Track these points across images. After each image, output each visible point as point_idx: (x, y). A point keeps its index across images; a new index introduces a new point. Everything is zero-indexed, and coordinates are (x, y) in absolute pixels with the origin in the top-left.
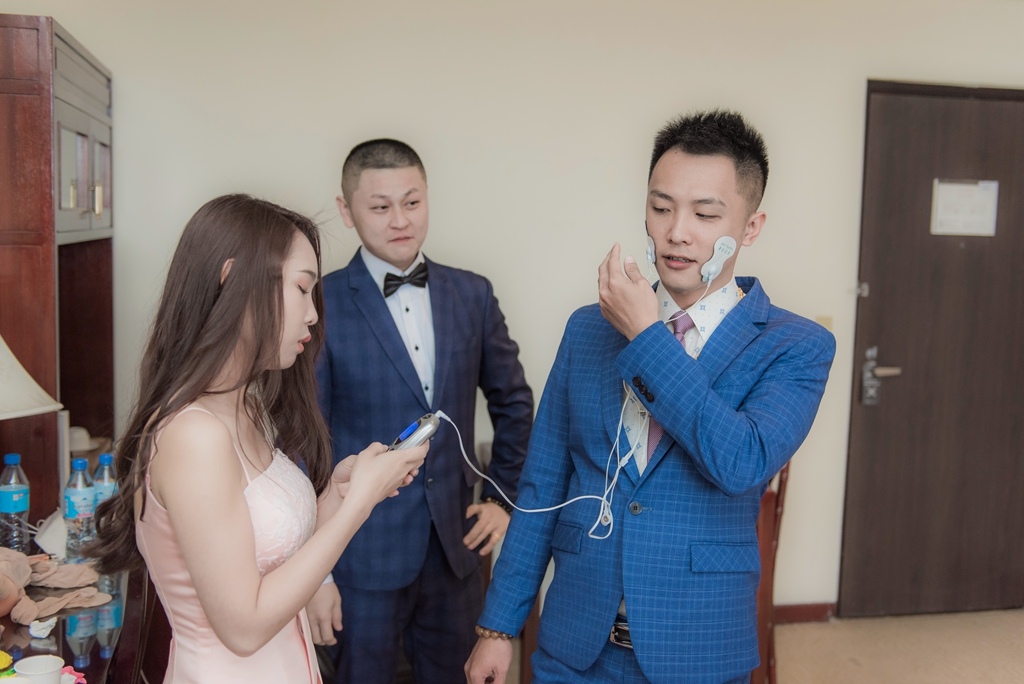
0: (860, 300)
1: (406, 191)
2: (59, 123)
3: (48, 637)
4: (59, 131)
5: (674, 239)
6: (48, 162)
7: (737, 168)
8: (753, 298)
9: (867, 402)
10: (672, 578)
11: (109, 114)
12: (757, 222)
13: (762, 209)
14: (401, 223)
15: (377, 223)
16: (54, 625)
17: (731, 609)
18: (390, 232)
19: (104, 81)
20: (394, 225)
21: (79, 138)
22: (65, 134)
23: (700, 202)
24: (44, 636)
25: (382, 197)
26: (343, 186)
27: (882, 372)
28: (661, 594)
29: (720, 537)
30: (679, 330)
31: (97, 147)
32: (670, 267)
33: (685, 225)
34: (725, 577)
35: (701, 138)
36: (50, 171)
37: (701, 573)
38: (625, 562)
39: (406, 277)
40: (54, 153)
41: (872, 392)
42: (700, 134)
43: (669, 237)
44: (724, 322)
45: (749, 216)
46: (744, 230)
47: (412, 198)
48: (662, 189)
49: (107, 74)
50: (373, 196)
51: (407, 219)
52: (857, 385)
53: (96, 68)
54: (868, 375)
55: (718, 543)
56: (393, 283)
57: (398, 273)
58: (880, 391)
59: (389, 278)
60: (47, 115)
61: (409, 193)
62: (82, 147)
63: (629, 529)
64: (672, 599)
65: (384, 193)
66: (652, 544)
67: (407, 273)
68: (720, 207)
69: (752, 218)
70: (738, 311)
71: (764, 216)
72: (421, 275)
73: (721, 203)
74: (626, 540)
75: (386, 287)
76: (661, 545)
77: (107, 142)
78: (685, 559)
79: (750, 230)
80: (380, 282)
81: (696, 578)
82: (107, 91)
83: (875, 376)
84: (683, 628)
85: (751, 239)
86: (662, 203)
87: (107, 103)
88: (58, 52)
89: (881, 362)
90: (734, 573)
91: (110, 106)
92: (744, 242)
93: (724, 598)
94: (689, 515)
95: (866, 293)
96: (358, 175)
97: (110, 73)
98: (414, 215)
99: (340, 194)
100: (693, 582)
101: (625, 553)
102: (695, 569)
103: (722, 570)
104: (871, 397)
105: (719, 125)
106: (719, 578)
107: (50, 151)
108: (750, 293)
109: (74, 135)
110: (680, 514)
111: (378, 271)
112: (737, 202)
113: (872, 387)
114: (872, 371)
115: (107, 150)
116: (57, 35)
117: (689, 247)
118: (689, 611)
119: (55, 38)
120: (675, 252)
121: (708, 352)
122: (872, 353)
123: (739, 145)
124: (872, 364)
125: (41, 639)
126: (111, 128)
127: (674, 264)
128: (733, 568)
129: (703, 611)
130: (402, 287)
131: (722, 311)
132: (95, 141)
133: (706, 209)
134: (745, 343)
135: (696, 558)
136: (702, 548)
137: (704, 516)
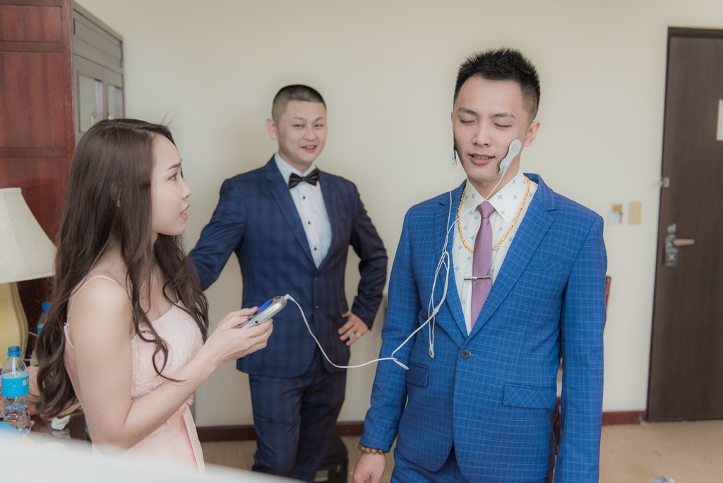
0: (662, 189)
1: (316, 117)
2: (77, 72)
3: (65, 429)
4: (78, 78)
5: (478, 143)
6: (70, 99)
7: (523, 90)
9: (669, 264)
10: (489, 408)
11: (121, 66)
12: (534, 129)
13: (537, 119)
14: (312, 137)
15: (295, 135)
16: (68, 421)
17: (530, 434)
18: (303, 141)
19: (118, 43)
20: (307, 137)
21: (96, 83)
22: (82, 79)
23: (497, 115)
24: (61, 429)
25: (301, 119)
26: (273, 112)
27: (680, 242)
28: (480, 418)
29: (527, 382)
30: (485, 216)
31: (112, 90)
32: (475, 164)
33: (485, 132)
34: (527, 411)
35: (498, 68)
36: (71, 106)
37: (510, 406)
38: (456, 393)
39: (303, 178)
40: (74, 94)
41: (672, 257)
42: (496, 65)
43: (474, 141)
45: (530, 124)
46: (526, 135)
47: (319, 122)
48: (469, 106)
49: (118, 37)
50: (295, 118)
51: (315, 135)
52: (660, 252)
53: (109, 33)
54: (669, 244)
56: (295, 179)
57: (299, 173)
58: (677, 256)
59: (293, 176)
60: (69, 66)
61: (318, 119)
62: (99, 89)
63: (460, 369)
64: (487, 423)
65: (302, 117)
66: (477, 382)
67: (305, 174)
68: (512, 119)
69: (530, 127)
70: (536, 204)
71: (539, 124)
72: (314, 177)
73: (513, 116)
74: (458, 377)
75: (291, 182)
76: (483, 383)
77: (120, 85)
78: (499, 395)
79: (529, 135)
80: (287, 179)
81: (507, 410)
82: (119, 50)
83: (674, 246)
84: (492, 443)
85: (530, 141)
86: (468, 117)
87: (120, 58)
88: (76, 22)
89: (679, 235)
90: (534, 409)
91: (122, 60)
92: (526, 144)
93: (525, 426)
94: (505, 364)
95: (667, 185)
96: (285, 105)
97: (121, 37)
98: (319, 133)
99: (270, 116)
100: (504, 413)
101: (456, 386)
102: (505, 403)
103: (525, 406)
104: (672, 261)
105: (509, 58)
106: (523, 411)
107: (71, 91)
109: (92, 81)
110: (499, 362)
111: (286, 169)
112: (523, 114)
113: (672, 254)
114: (672, 242)
115: (120, 91)
116: (74, 10)
117: (490, 148)
118: (498, 432)
119: (73, 12)
120: (479, 152)
121: (519, 238)
122: (672, 228)
123: (524, 73)
124: (672, 236)
125: (59, 430)
126: (123, 76)
127: (478, 162)
128: (533, 405)
129: (509, 433)
130: (301, 183)
132: (109, 84)
133: (501, 121)
134: (545, 230)
135: (507, 396)
136: (512, 388)
137: (516, 365)
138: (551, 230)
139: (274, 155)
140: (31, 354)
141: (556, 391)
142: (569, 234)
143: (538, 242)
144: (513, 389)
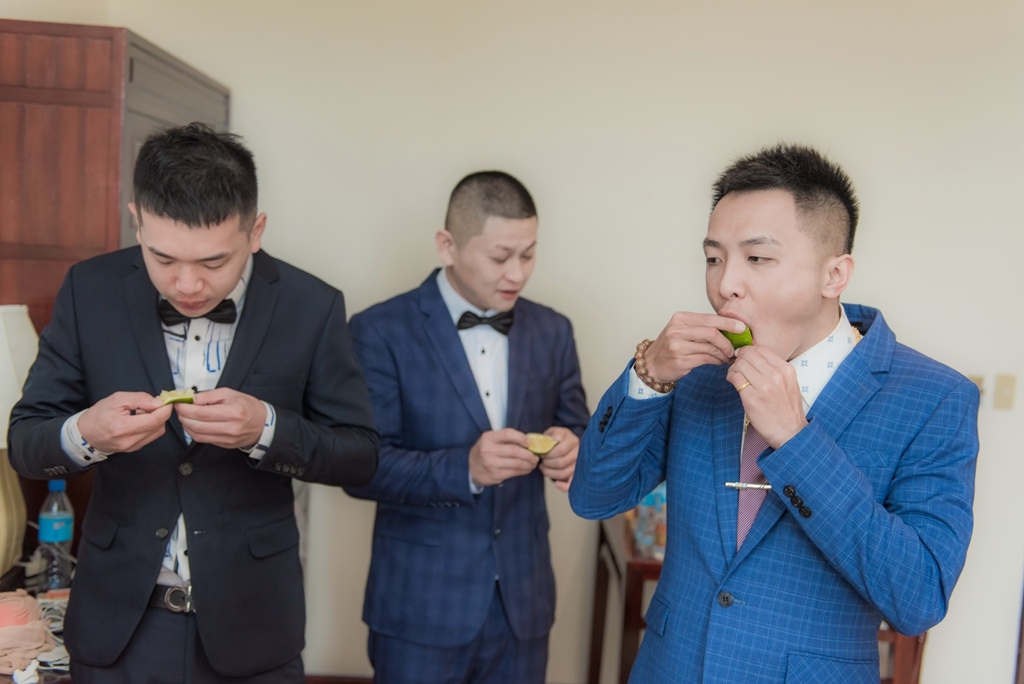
2: (133, 137)
4: (133, 145)
6: (116, 178)
8: (872, 341)
15: (490, 271)
19: (219, 98)
29: (828, 650)
36: (117, 187)
38: (707, 662)
39: (485, 318)
44: (837, 376)
49: (220, 89)
55: (824, 657)
56: (469, 320)
59: (468, 315)
60: (117, 128)
63: (716, 624)
70: (854, 360)
74: (711, 636)
75: (462, 321)
76: (752, 648)
78: (779, 669)
79: (834, 278)
82: (223, 108)
86: (712, 251)
87: (222, 120)
91: (226, 123)
94: (789, 617)
97: (227, 90)
101: (709, 652)
107: (118, 165)
108: (868, 334)
110: (778, 614)
111: (456, 305)
116: (133, 45)
119: (132, 48)
120: (723, 309)
131: (830, 365)
134: (862, 402)
135: (792, 670)
136: (802, 659)
137: (809, 621)
138: (873, 403)
139: (438, 271)
140: (32, 554)
141: (878, 665)
142: (902, 409)
143: (847, 420)
144: (804, 661)
